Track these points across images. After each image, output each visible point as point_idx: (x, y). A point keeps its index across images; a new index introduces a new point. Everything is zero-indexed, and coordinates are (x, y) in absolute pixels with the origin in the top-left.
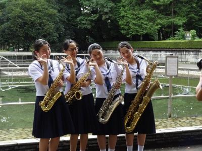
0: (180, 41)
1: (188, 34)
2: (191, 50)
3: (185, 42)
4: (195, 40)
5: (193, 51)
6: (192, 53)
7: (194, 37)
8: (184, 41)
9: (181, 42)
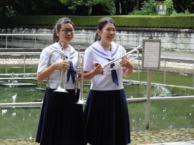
0: (149, 16)
1: (161, 6)
2: (165, 29)
3: (157, 18)
4: (172, 16)
5: (168, 32)
6: (166, 35)
7: (169, 11)
8: (155, 16)
9: (150, 18)
